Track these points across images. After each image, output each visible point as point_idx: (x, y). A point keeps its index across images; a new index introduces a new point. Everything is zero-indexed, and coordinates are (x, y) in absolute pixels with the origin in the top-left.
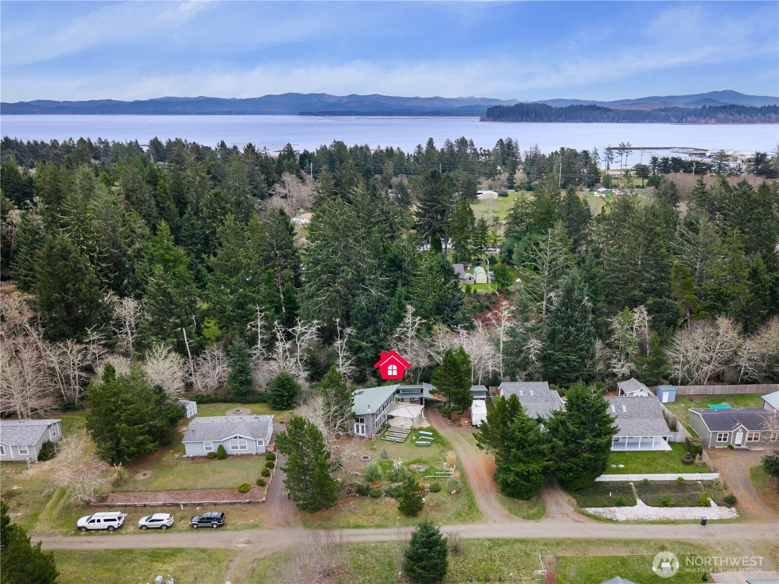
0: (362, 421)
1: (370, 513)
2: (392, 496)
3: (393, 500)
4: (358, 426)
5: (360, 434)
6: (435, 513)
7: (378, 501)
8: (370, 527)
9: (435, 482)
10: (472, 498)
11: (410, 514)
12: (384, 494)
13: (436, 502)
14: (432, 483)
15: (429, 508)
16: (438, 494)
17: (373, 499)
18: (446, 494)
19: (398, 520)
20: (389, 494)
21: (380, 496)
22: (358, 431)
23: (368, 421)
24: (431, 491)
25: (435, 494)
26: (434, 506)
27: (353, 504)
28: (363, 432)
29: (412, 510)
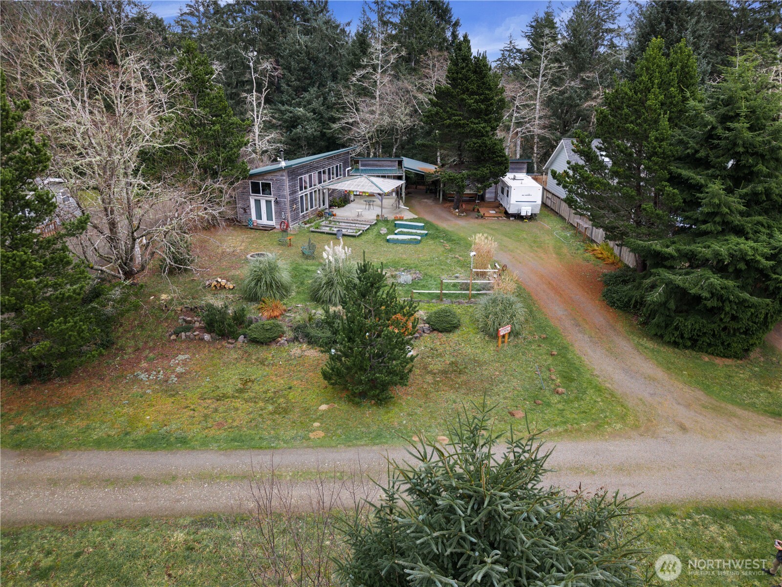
0: (267, 187)
1: (230, 391)
2: (312, 341)
3: (313, 354)
4: (258, 202)
5: (264, 221)
6: (452, 395)
7: (265, 353)
8: (205, 444)
9: (442, 306)
10: (564, 349)
11: (363, 395)
12: (290, 334)
13: (448, 359)
14: (435, 309)
15: (429, 378)
16: (454, 337)
17: (252, 349)
18: (478, 338)
19: (321, 418)
20: (303, 334)
21: (274, 340)
22: (259, 216)
23: (279, 189)
24: (433, 329)
25: (443, 337)
26: (444, 372)
27: (184, 363)
28: (269, 218)
29: (373, 383)
